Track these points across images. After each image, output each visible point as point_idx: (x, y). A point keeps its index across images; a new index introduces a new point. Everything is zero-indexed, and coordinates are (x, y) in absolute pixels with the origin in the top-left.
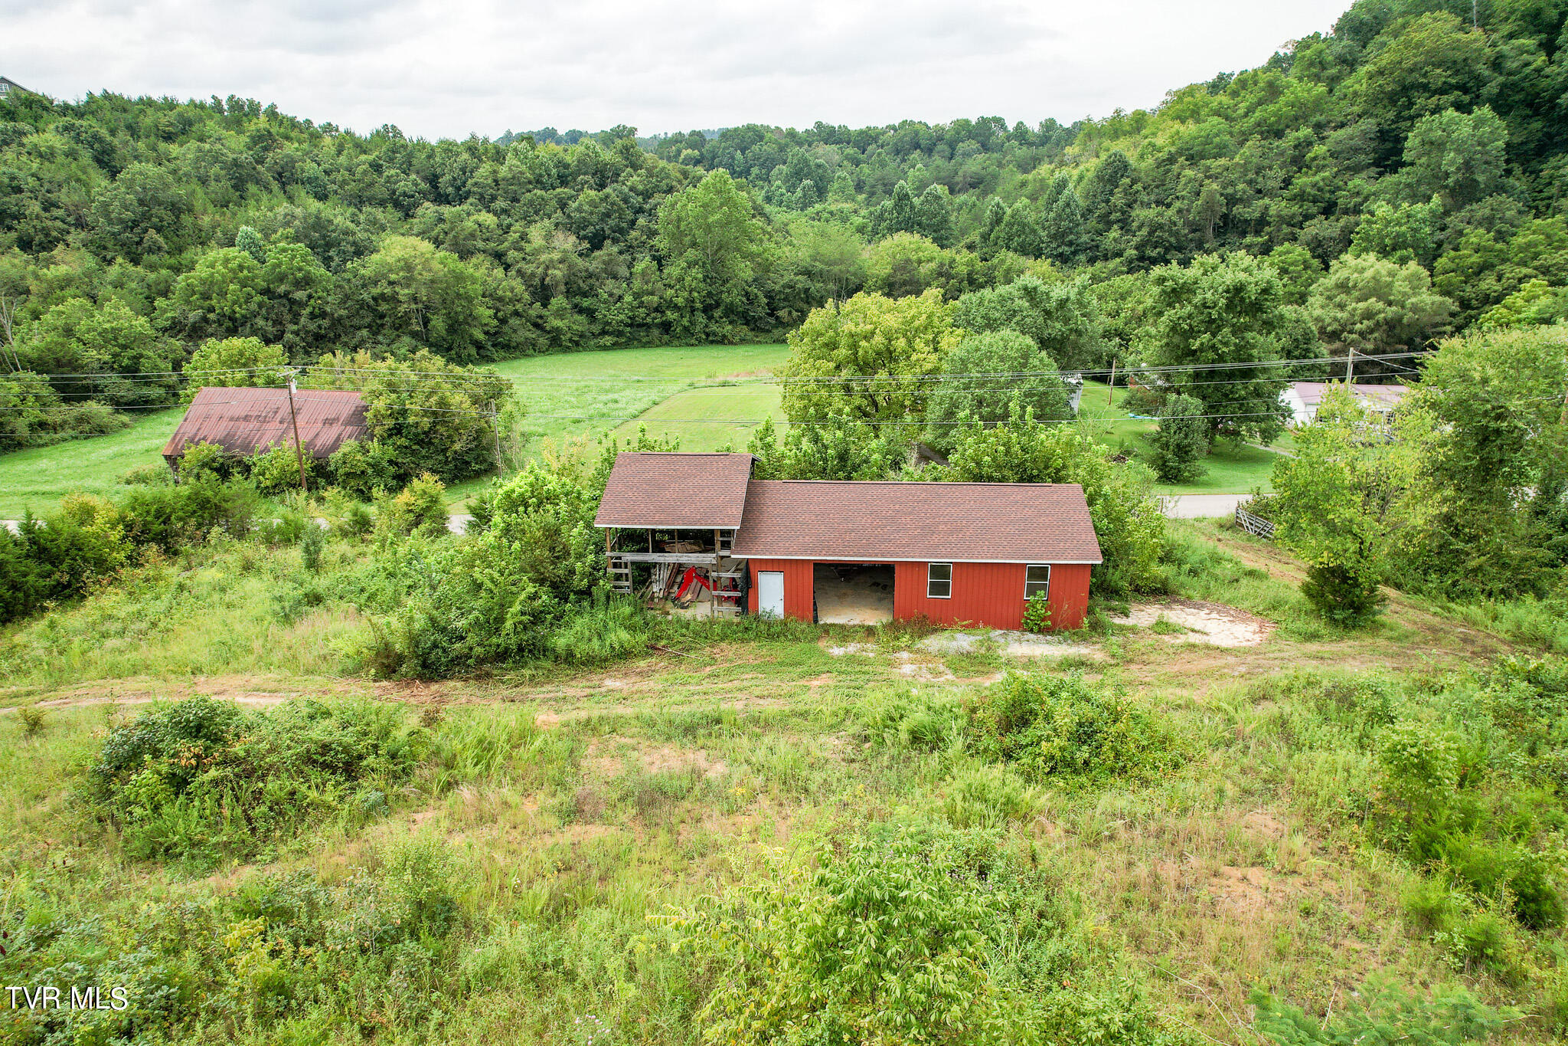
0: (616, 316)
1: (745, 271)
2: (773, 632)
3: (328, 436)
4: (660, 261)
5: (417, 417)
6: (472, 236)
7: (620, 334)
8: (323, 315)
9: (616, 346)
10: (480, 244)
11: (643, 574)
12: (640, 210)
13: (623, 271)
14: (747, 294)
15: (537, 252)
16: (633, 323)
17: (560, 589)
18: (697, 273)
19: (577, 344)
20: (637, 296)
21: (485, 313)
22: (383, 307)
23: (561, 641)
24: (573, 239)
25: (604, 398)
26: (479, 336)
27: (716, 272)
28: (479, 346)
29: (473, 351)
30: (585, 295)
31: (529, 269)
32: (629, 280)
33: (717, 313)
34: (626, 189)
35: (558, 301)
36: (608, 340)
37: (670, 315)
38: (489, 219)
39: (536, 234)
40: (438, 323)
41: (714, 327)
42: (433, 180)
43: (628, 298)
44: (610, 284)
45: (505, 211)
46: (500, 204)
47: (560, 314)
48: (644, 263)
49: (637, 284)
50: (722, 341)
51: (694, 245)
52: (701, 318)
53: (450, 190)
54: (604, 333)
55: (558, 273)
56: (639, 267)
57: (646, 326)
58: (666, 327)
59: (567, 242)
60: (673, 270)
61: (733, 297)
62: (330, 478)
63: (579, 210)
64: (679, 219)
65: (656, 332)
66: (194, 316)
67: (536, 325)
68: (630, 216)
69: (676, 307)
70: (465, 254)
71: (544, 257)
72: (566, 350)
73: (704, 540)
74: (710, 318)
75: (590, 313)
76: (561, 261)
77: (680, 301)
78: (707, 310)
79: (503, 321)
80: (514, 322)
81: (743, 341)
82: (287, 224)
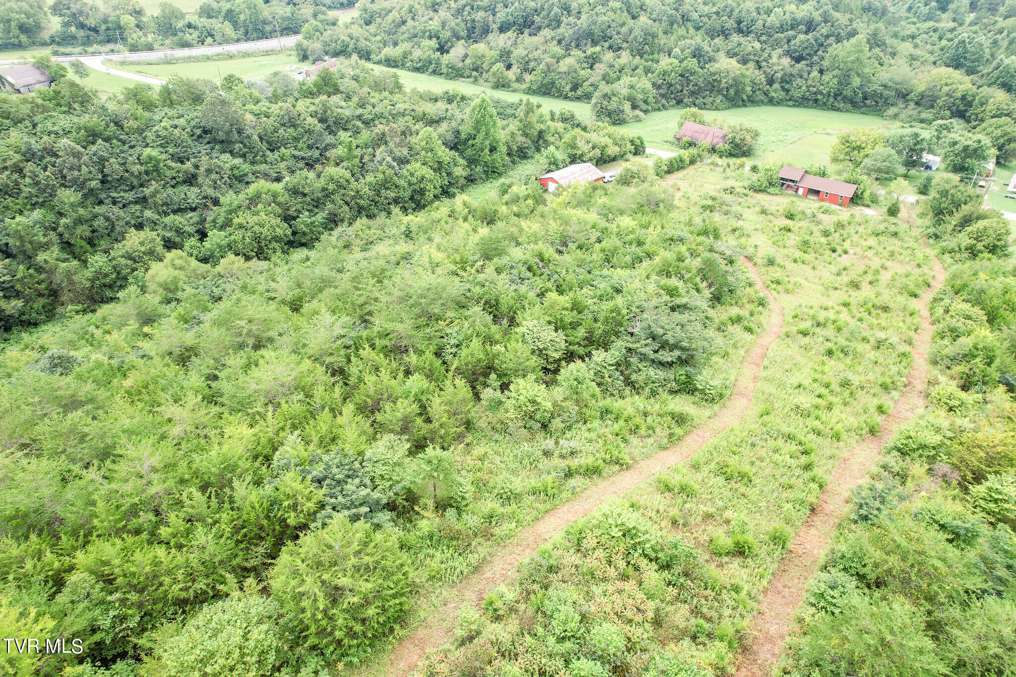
0: (797, 94)
1: (856, 81)
2: (799, 197)
3: (715, 141)
4: (821, 72)
5: (737, 140)
6: (749, 54)
7: (797, 101)
8: (697, 85)
9: (794, 106)
10: (752, 57)
11: (783, 184)
12: (822, 45)
13: (805, 75)
14: (855, 92)
15: (773, 64)
16: (804, 98)
17: (770, 184)
18: (835, 81)
19: (779, 103)
20: (808, 87)
21: (748, 89)
22: (715, 84)
23: (769, 190)
24: (789, 60)
25: (783, 133)
26: (745, 98)
27: (844, 81)
28: (743, 101)
29: (741, 103)
30: (787, 83)
31: (769, 70)
32: (806, 80)
33: (839, 98)
34: (818, 35)
35: (776, 86)
36: (791, 103)
37: (819, 97)
38: (757, 45)
39: (775, 54)
40: (732, 92)
41: (836, 104)
42: (739, 22)
43: (804, 88)
44: (799, 80)
45: (765, 42)
46: (764, 38)
47: (775, 91)
48: (815, 74)
49: (809, 82)
50: (838, 110)
51: (838, 68)
52: (832, 99)
53: (745, 29)
54: (790, 100)
55: (779, 75)
56: (812, 75)
57: (808, 100)
58: (816, 101)
59: (786, 61)
60: (826, 78)
61: (848, 92)
62: (715, 152)
63: (794, 45)
64: (836, 55)
65: (811, 102)
66: (660, 82)
67: (765, 93)
68: (816, 47)
69: (822, 94)
70: (744, 62)
71: (775, 68)
72: (774, 105)
73: (793, 181)
74: (836, 99)
75: (788, 91)
76: (782, 70)
77: (825, 92)
78: (836, 96)
79: (754, 92)
80: (758, 93)
81: (847, 111)
82: (689, 48)
